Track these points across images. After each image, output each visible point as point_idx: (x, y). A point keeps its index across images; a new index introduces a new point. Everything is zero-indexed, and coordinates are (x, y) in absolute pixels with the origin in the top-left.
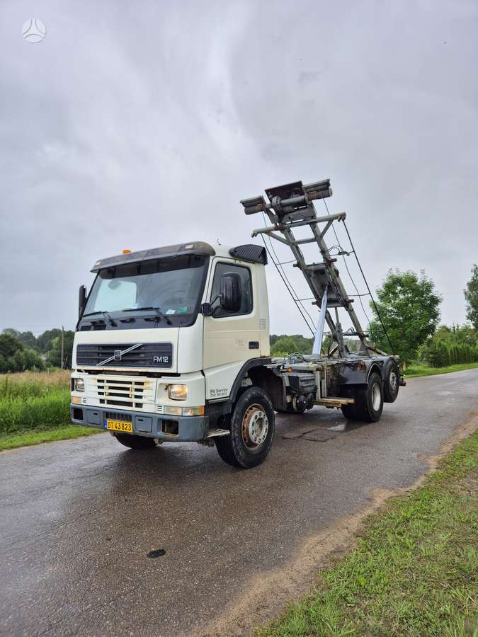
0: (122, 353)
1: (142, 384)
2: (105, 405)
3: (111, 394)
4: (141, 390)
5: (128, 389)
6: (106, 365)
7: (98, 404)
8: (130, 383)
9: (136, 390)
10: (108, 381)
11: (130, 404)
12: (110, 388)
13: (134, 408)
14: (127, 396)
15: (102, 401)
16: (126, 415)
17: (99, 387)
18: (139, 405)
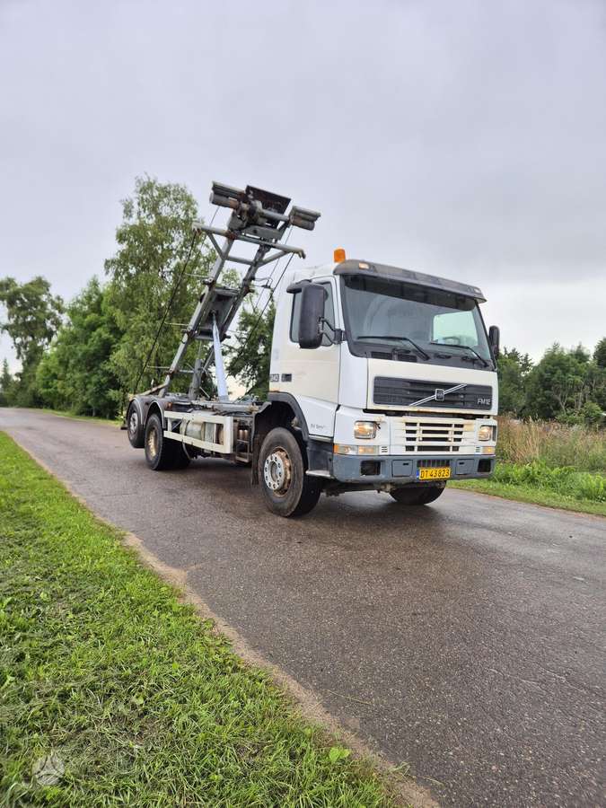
0: (445, 392)
1: (462, 426)
2: (416, 452)
3: (424, 439)
4: (461, 433)
5: (447, 432)
6: (423, 405)
7: (404, 452)
8: (450, 425)
9: (456, 433)
10: (422, 424)
11: (446, 448)
12: (424, 432)
13: (451, 452)
14: (446, 439)
15: (410, 448)
16: (443, 461)
17: (408, 432)
18: (456, 448)
